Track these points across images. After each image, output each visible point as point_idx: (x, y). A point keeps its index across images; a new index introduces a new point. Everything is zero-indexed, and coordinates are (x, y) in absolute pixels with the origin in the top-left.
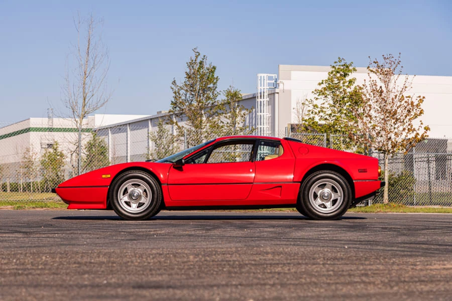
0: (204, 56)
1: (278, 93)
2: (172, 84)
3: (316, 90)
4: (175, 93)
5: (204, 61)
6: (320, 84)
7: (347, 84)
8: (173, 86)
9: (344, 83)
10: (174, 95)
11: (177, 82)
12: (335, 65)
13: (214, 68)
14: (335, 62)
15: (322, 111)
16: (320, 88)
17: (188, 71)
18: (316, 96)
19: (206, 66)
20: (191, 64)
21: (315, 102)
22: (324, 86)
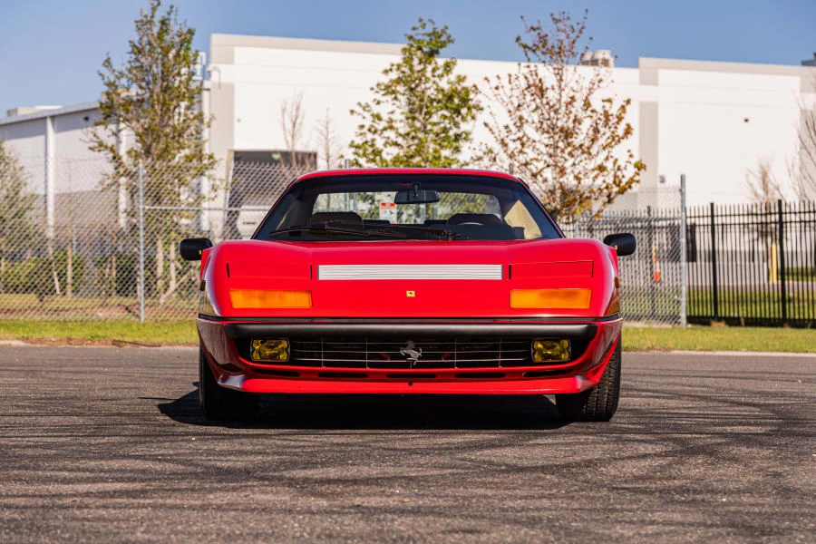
0: (172, 7)
1: (208, 90)
2: (104, 65)
3: (378, 85)
4: (109, 84)
5: (172, 16)
6: (386, 72)
7: (439, 72)
8: (105, 72)
9: (434, 70)
10: (106, 89)
11: (113, 61)
12: (413, 33)
13: (191, 32)
14: (414, 29)
15: (391, 128)
16: (385, 80)
17: (136, 39)
18: (379, 97)
19: (174, 28)
20: (143, 24)
21: (376, 109)
22: (394, 75)
